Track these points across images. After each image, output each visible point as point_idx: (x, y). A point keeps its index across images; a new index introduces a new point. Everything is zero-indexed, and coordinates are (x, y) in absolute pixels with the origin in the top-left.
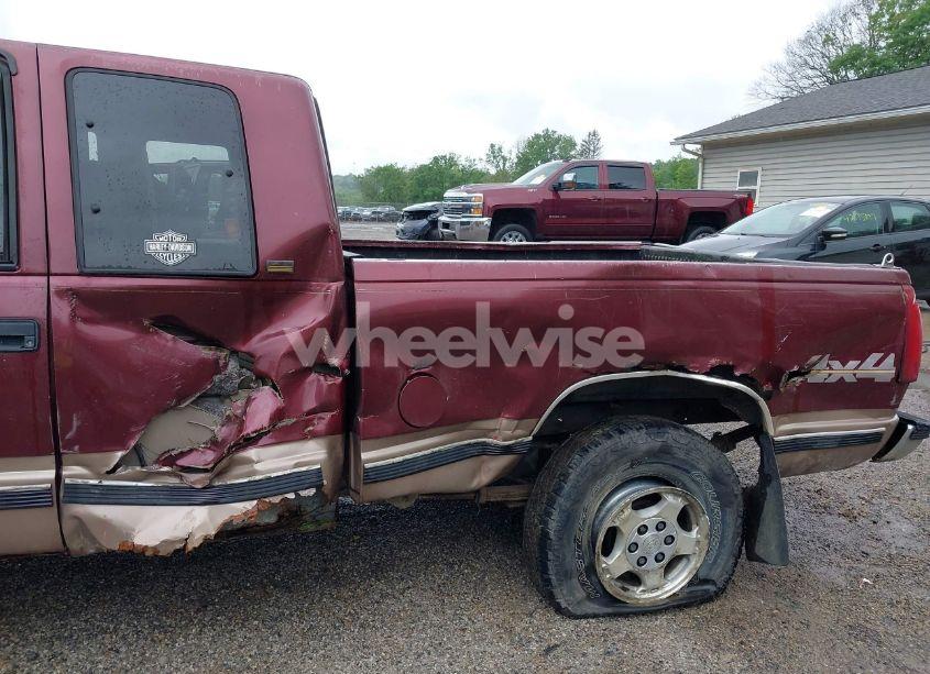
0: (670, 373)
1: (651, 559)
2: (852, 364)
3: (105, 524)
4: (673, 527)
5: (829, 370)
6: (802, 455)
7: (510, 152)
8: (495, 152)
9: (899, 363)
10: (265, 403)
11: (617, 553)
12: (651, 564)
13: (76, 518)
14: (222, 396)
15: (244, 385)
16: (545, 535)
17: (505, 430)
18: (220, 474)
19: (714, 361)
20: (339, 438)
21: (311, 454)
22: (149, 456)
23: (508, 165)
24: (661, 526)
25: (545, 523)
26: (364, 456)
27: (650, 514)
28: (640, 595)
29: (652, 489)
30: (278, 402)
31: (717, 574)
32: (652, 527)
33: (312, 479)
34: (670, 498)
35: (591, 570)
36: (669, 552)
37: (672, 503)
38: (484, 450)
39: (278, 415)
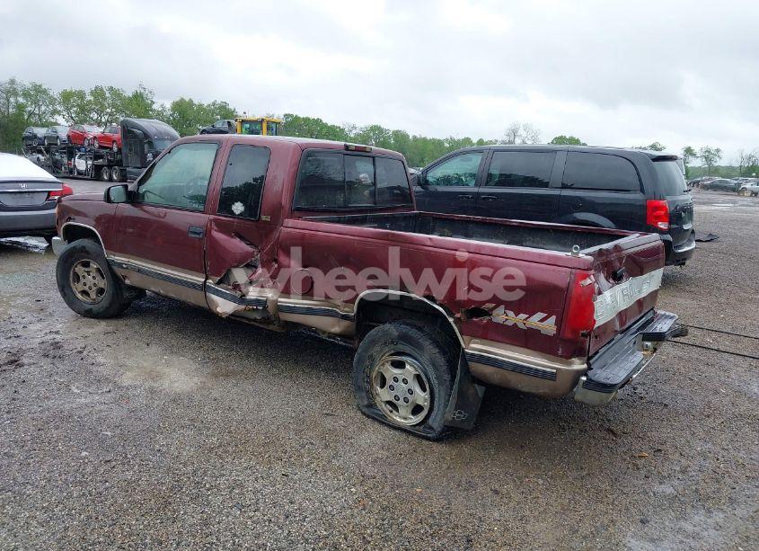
1: (402, 398)
2: (522, 316)
3: (213, 301)
4: (413, 386)
5: (505, 316)
9: (558, 324)
11: (385, 387)
12: (402, 402)
17: (341, 307)
24: (406, 382)
27: (398, 373)
28: (396, 418)
29: (400, 358)
31: (436, 425)
32: (400, 380)
33: (263, 303)
34: (407, 366)
36: (411, 399)
37: (409, 370)
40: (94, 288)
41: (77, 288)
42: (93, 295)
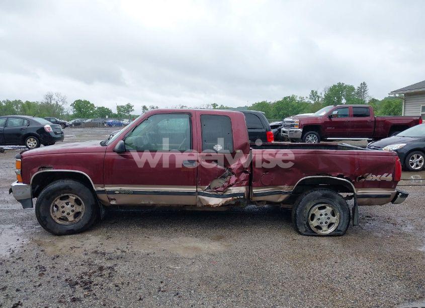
0: (328, 176)
1: (324, 223)
2: (379, 176)
3: (204, 200)
4: (330, 215)
5: (372, 177)
6: (366, 199)
7: (321, 94)
8: (314, 94)
9: (393, 176)
10: (233, 179)
11: (315, 220)
12: (324, 224)
13: (199, 198)
14: (224, 177)
15: (229, 175)
16: (296, 214)
17: (286, 188)
18: (225, 192)
19: (338, 174)
20: (248, 187)
21: (243, 189)
22: (212, 188)
23: (320, 99)
24: (326, 214)
25: (296, 211)
26: (253, 190)
27: (323, 211)
28: (321, 232)
29: (323, 205)
30: (236, 178)
31: (343, 229)
32: (324, 214)
33: (242, 194)
34: (328, 208)
35: (308, 224)
36: (329, 221)
37: (329, 209)
38: (280, 193)
39: (236, 181)
40: (72, 214)
41: (56, 215)
42: (71, 218)
